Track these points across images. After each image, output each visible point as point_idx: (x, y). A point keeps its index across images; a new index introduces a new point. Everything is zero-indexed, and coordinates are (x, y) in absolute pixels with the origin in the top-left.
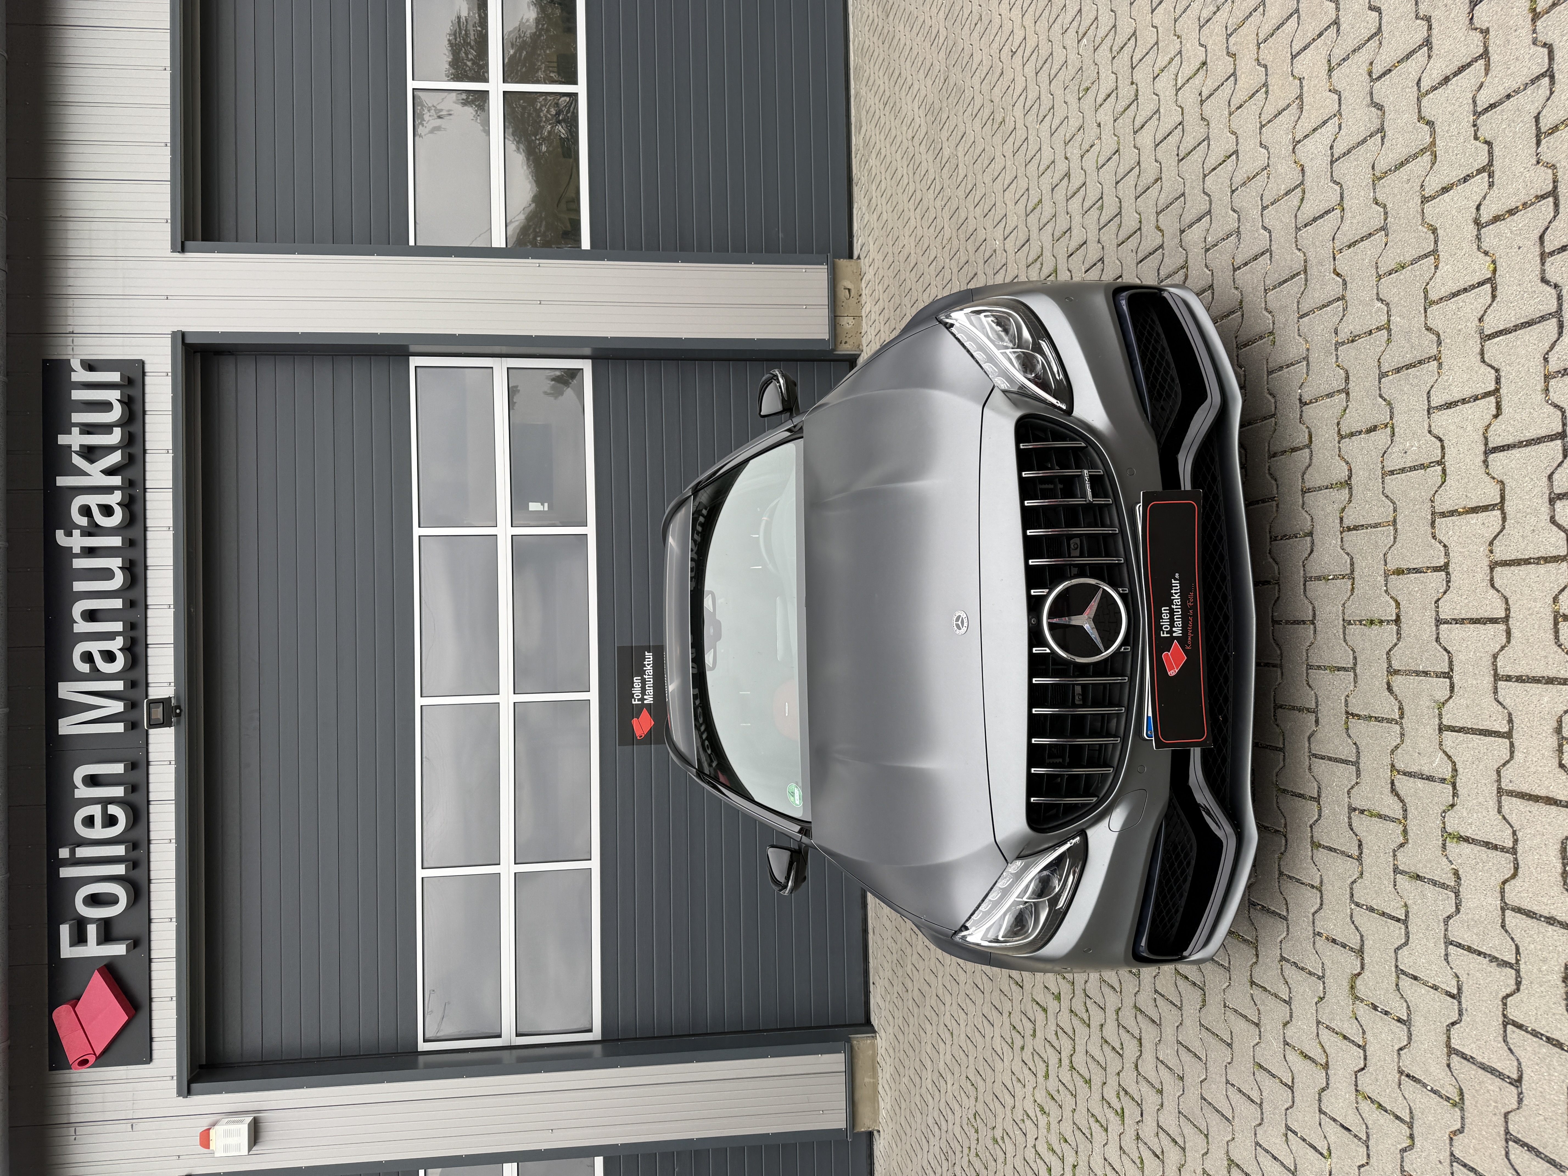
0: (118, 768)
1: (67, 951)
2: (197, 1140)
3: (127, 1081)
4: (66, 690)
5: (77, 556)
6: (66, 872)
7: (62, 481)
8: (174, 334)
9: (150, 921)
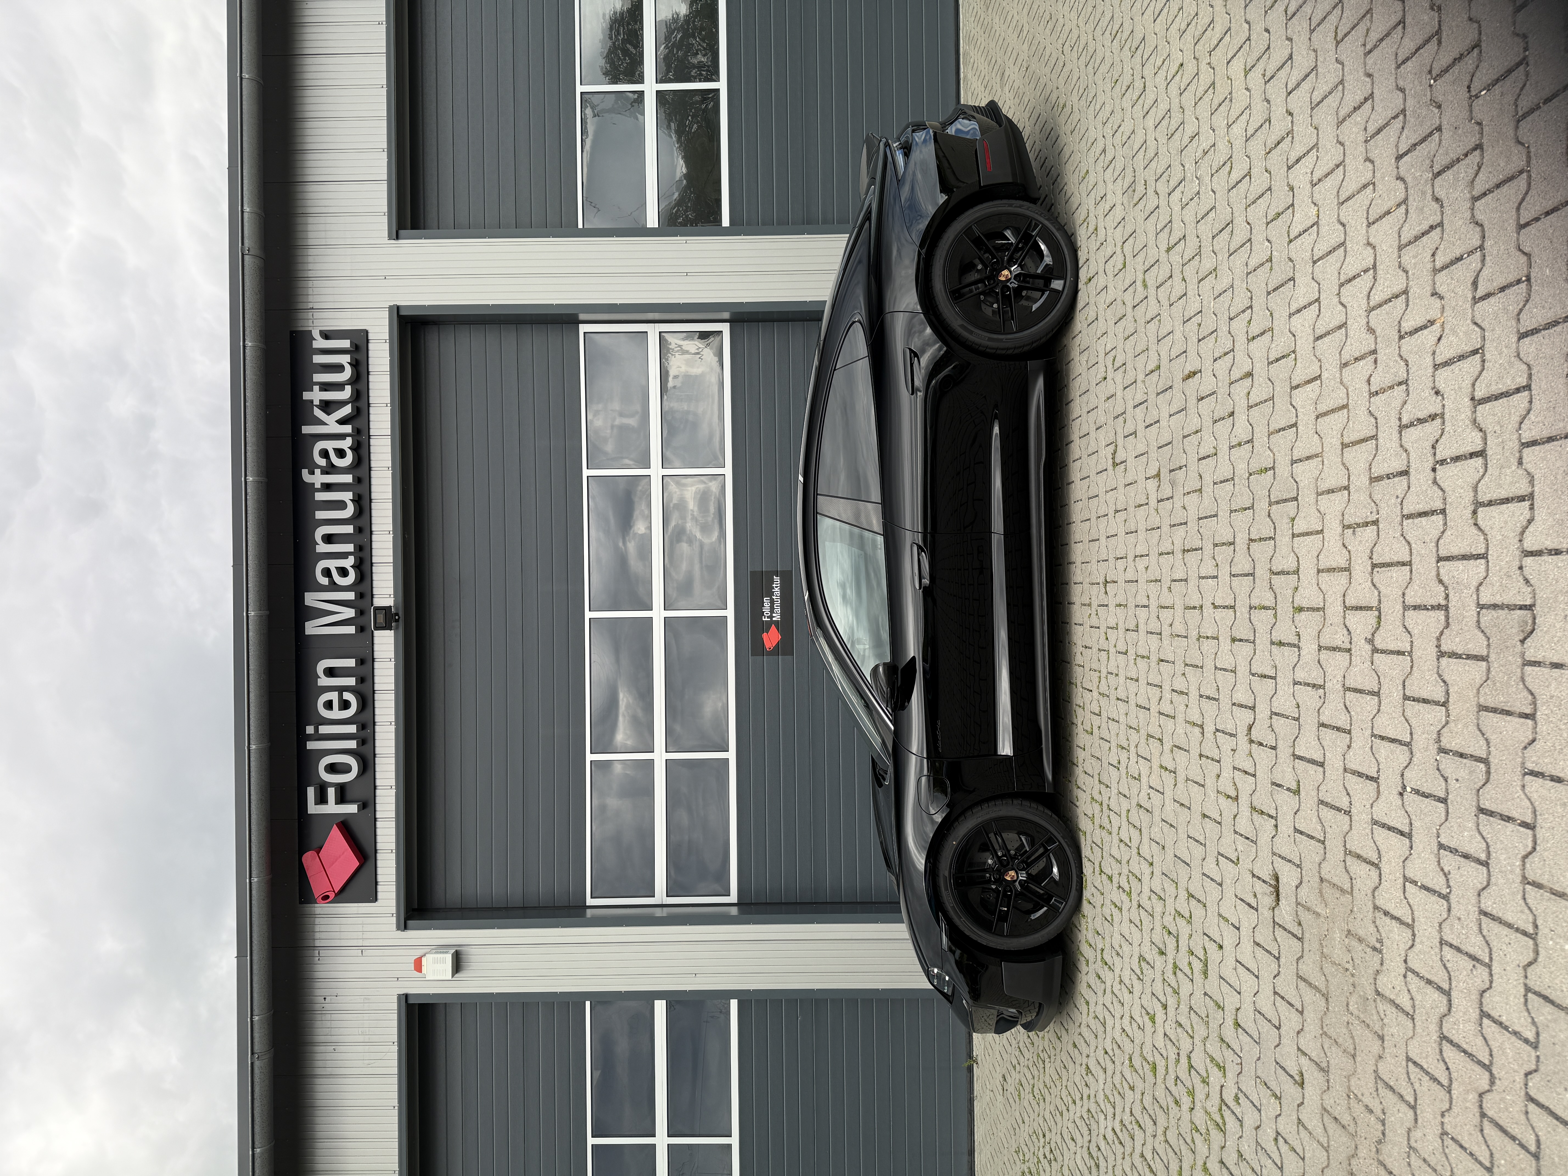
0: (351, 663)
1: (313, 808)
2: (412, 966)
3: (358, 915)
4: (311, 599)
5: (318, 490)
6: (311, 745)
7: (306, 430)
8: (391, 308)
9: (375, 788)
